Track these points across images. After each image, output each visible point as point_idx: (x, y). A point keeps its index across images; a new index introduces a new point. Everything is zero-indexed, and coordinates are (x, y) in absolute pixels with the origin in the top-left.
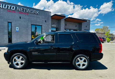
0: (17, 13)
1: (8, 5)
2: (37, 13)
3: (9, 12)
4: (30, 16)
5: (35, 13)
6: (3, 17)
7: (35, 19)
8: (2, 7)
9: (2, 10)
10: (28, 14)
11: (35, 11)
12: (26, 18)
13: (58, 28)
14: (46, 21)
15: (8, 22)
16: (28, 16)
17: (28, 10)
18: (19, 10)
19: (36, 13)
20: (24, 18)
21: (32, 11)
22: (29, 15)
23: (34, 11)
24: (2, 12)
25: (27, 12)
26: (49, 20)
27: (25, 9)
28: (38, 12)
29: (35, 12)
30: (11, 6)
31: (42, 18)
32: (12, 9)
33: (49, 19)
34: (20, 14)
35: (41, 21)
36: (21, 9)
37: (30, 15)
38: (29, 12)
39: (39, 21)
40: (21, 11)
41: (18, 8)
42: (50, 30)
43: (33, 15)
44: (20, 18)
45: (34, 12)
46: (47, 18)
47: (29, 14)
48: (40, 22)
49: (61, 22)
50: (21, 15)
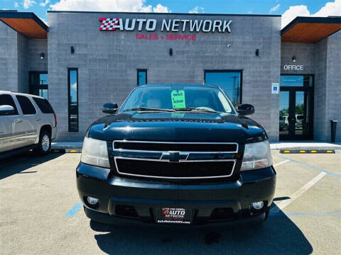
0: (162, 38)
1: (138, 20)
2: (227, 28)
3: (139, 40)
4: (203, 43)
5: (217, 28)
6: (126, 57)
7: (217, 50)
8: (122, 29)
9: (123, 37)
10: (194, 38)
11: (218, 23)
12: (188, 52)
13: (313, 75)
14: (257, 53)
15: (139, 71)
16: (193, 44)
17: (196, 21)
18: (168, 29)
19: (220, 30)
20: (183, 52)
21: (208, 23)
22: (197, 39)
23: (215, 21)
24: (122, 43)
25: (192, 30)
26: (270, 48)
27: (185, 21)
28: (227, 25)
29: (219, 27)
30: (145, 20)
31: (244, 43)
32: (147, 28)
33: (270, 43)
34: (170, 41)
35: (239, 54)
36: (174, 25)
37: (202, 39)
38: (198, 30)
39: (231, 57)
40: (173, 30)
41: (164, 21)
42: (278, 85)
43: (211, 38)
44: (171, 52)
45: (214, 26)
46: (264, 39)
47: (198, 36)
48: (235, 57)
49: (326, 49)
50: (172, 44)
